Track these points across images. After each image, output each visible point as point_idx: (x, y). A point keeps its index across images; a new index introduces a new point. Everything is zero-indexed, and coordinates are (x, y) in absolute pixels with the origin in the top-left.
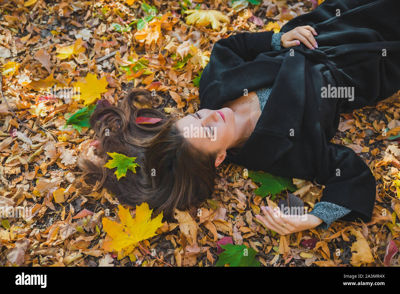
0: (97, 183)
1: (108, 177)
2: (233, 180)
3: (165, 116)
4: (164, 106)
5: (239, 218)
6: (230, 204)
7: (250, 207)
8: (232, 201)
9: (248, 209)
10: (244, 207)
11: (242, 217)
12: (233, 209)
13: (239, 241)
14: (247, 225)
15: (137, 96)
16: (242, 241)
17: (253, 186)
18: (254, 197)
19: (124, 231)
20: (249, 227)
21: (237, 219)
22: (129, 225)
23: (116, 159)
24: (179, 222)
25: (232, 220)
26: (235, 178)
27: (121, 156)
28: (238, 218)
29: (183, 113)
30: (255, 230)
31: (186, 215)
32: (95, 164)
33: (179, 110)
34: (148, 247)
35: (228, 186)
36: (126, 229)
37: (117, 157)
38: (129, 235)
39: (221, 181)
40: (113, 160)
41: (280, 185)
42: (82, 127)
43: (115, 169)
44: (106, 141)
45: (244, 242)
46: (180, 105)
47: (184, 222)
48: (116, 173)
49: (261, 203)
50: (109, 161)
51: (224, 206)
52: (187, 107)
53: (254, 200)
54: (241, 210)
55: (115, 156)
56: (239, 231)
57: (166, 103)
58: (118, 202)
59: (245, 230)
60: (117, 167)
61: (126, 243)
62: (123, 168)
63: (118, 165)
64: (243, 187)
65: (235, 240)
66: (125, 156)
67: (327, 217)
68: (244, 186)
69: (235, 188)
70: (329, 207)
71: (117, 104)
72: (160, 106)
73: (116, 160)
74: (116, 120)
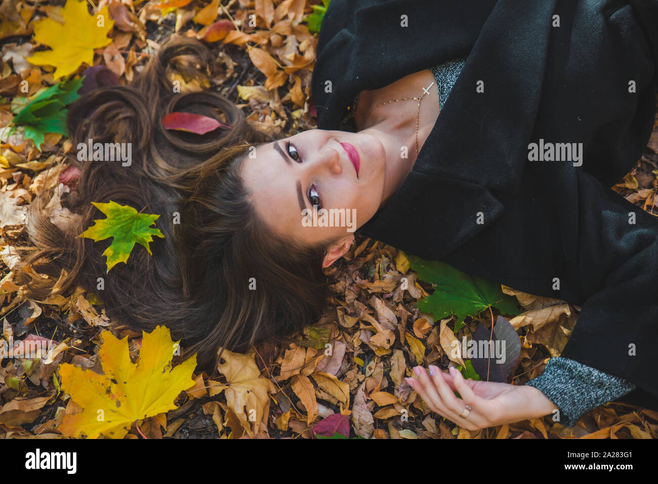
0: (63, 275)
1: (87, 262)
2: (374, 272)
3: (236, 109)
4: (238, 81)
5: (375, 368)
6: (357, 334)
7: (402, 342)
8: (362, 326)
9: (397, 345)
10: (389, 341)
11: (381, 364)
12: (363, 345)
13: (365, 426)
14: (390, 388)
15: (178, 57)
16: (372, 427)
17: (416, 293)
18: (415, 317)
19: (108, 391)
20: (393, 394)
21: (370, 369)
22: (123, 377)
23: (113, 219)
24: (228, 380)
25: (359, 369)
26: (377, 269)
27: (126, 211)
28: (373, 367)
29: (277, 102)
30: (406, 401)
31: (245, 366)
32: (62, 228)
33: (271, 93)
34: (162, 427)
35: (360, 288)
36: (114, 388)
37: (116, 213)
38: (118, 404)
39: (347, 272)
40: (105, 220)
41: (476, 296)
42: (46, 134)
43: (107, 242)
44: (92, 174)
45: (375, 428)
46: (273, 82)
47: (240, 382)
48: (108, 252)
49: (431, 332)
50: (95, 221)
51: (344, 335)
52: (289, 86)
53: (416, 324)
54: (381, 348)
55: (112, 211)
56: (367, 401)
57: (243, 73)
58: (107, 319)
59: (383, 398)
60: (112, 238)
61: (110, 422)
62: (125, 239)
63: (115, 234)
64: (391, 294)
65: (356, 422)
66: (134, 211)
67: (574, 404)
68: (394, 290)
69: (373, 294)
70: (582, 378)
71: (130, 77)
72: (229, 82)
73: (113, 221)
74: (125, 118)
